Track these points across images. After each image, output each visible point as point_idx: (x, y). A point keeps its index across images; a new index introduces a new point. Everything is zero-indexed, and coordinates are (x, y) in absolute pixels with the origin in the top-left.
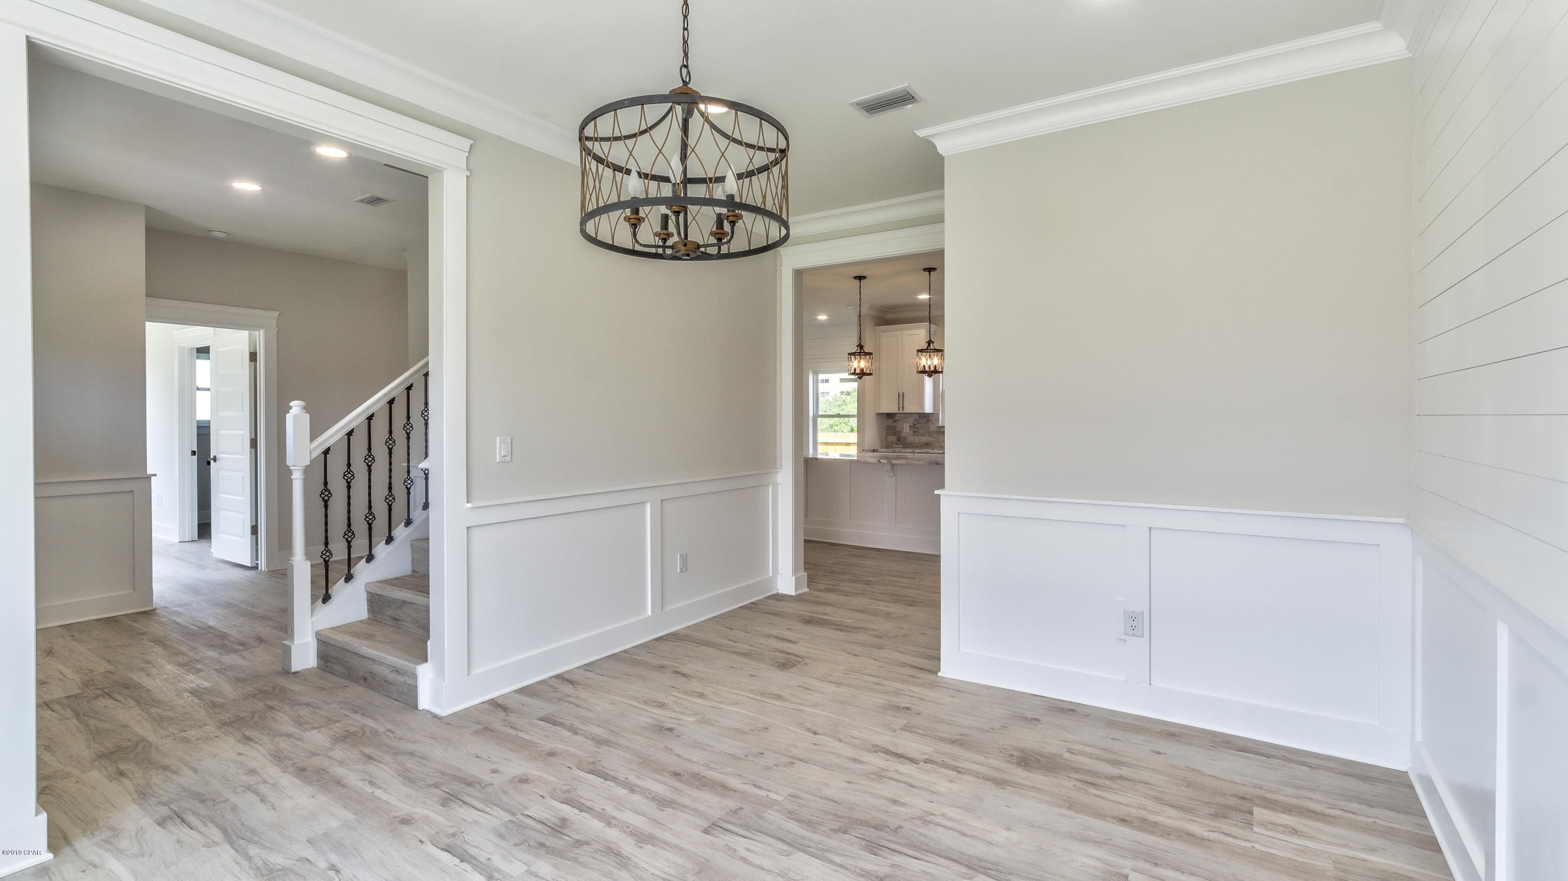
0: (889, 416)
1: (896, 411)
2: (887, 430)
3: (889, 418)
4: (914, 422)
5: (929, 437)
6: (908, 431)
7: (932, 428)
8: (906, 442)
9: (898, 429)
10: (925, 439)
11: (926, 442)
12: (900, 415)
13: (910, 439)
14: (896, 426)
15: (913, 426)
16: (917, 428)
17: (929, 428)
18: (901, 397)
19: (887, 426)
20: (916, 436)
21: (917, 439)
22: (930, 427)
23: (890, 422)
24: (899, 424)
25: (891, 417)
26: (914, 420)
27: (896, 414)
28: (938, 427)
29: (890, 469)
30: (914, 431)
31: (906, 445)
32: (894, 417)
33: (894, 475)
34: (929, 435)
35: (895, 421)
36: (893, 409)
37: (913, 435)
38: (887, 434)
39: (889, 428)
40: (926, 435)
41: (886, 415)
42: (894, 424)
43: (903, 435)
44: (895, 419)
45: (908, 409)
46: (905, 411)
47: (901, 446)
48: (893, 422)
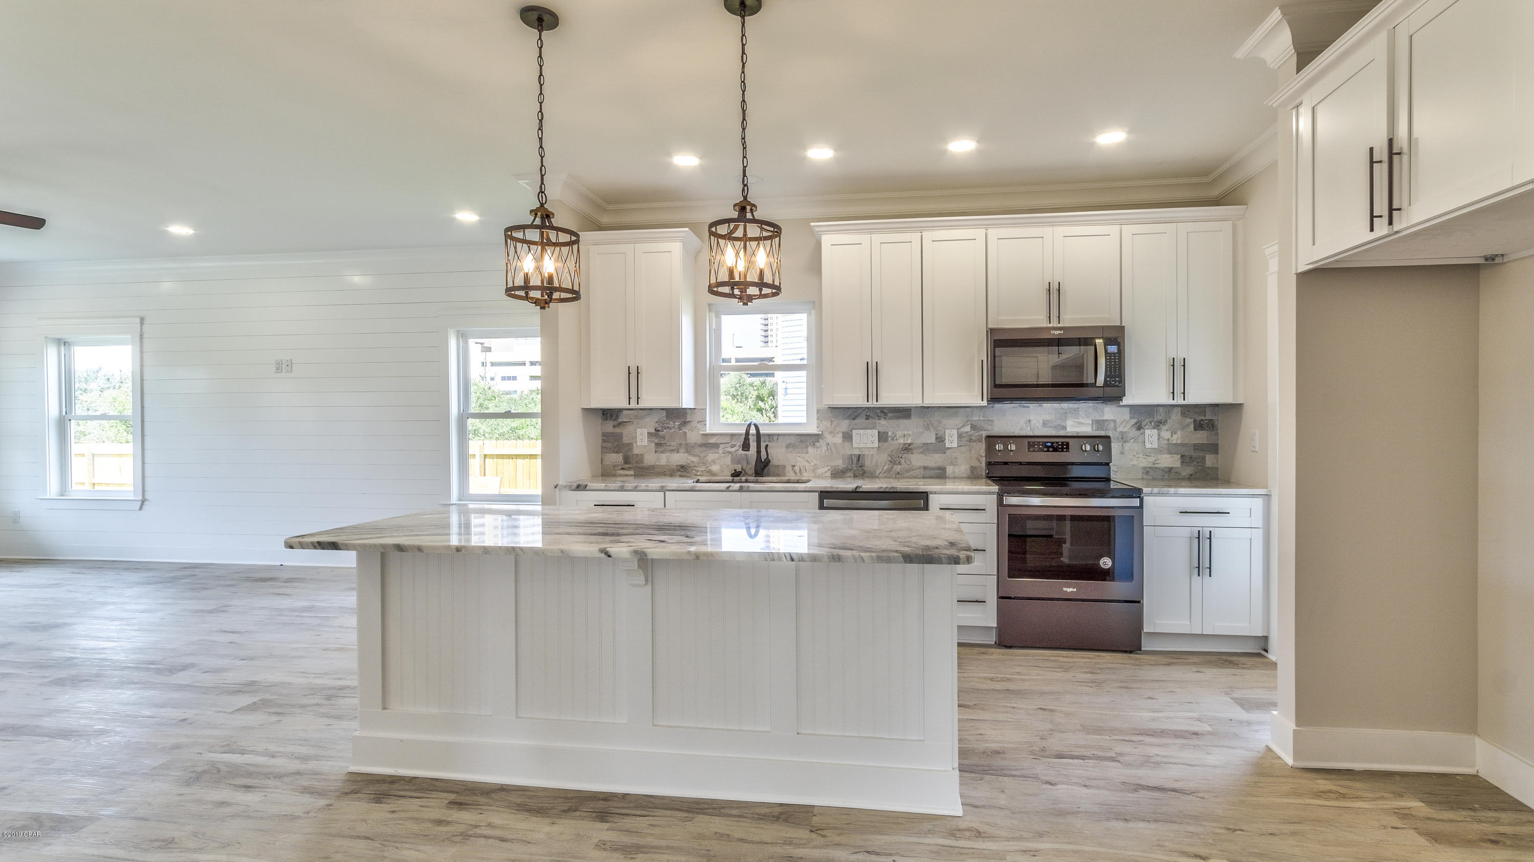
0: (608, 414)
1: (625, 405)
2: (604, 441)
3: (606, 419)
4: (656, 425)
5: (686, 455)
6: (646, 443)
7: (693, 437)
8: (640, 465)
9: (626, 440)
10: (679, 458)
11: (680, 463)
12: (629, 412)
13: (650, 458)
14: (621, 434)
15: (655, 434)
16: (664, 437)
17: (686, 439)
18: (634, 375)
19: (604, 435)
21: (664, 459)
22: (688, 435)
23: (609, 427)
24: (626, 431)
25: (611, 416)
26: (657, 422)
27: (620, 410)
28: (703, 435)
29: (636, 568)
30: (656, 444)
31: (643, 471)
32: (617, 417)
33: (647, 581)
34: (687, 451)
35: (621, 423)
36: (617, 400)
37: (656, 452)
38: (604, 450)
39: (606, 437)
40: (680, 451)
41: (601, 412)
42: (617, 430)
43: (636, 451)
44: (620, 420)
45: (649, 400)
46: (642, 405)
47: (632, 472)
48: (614, 426)
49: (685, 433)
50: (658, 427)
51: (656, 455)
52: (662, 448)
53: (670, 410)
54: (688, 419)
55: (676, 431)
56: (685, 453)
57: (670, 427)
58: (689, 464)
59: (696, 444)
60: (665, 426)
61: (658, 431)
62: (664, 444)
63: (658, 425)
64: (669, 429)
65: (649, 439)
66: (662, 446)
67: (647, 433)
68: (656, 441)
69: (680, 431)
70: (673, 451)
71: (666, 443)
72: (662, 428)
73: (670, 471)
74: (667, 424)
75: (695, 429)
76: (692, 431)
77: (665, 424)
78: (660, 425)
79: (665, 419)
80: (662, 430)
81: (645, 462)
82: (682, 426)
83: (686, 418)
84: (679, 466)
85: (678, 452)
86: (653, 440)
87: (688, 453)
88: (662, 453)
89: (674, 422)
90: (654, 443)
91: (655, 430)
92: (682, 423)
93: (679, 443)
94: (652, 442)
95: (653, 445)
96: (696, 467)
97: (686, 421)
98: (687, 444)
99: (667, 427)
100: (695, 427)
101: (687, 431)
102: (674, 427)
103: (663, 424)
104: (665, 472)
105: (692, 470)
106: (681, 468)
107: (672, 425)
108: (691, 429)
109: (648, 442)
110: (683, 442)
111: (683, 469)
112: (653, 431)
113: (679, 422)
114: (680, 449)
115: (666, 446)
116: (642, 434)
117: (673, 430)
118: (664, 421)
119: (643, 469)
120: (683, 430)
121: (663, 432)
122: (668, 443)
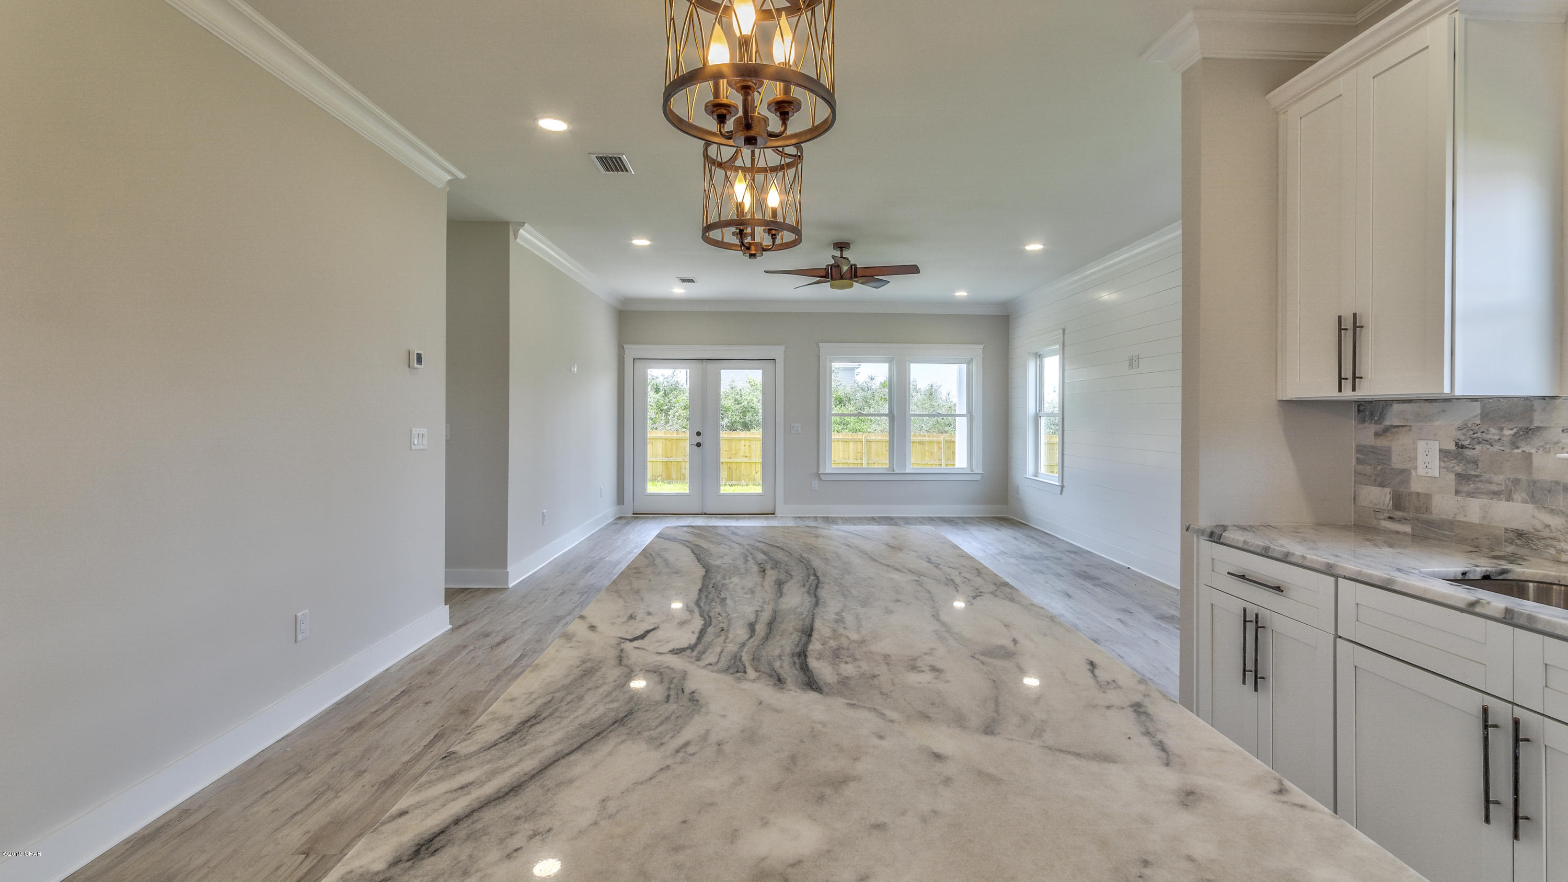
0: (1367, 410)
2: (1359, 461)
3: (1363, 420)
4: (1459, 434)
5: (1530, 507)
6: (1436, 472)
7: (1551, 466)
8: (1425, 517)
9: (1397, 462)
11: (1514, 525)
13: (1446, 505)
14: (1388, 452)
15: (1456, 454)
16: (1475, 462)
17: (1530, 470)
19: (1359, 449)
20: (1471, 495)
21: (1475, 511)
22: (1537, 461)
23: (1367, 435)
24: (1398, 445)
25: (1372, 414)
26: (1459, 429)
30: (1458, 475)
32: (1382, 417)
34: (1533, 498)
35: (1387, 430)
37: (1457, 492)
38: (1360, 479)
39: (1362, 455)
40: (1516, 496)
42: (1382, 442)
44: (1387, 423)
47: (1407, 529)
48: (1377, 435)
49: (1529, 457)
50: (1462, 438)
51: (1459, 498)
52: (1472, 485)
53: (1490, 400)
54: (1536, 424)
55: (1503, 450)
56: (1528, 503)
57: (1490, 439)
58: (1538, 531)
59: (1557, 483)
60: (1478, 438)
61: (1463, 447)
62: (1477, 476)
63: (1464, 434)
64: (1487, 444)
65: (1442, 464)
66: (1471, 481)
67: (1440, 451)
68: (1459, 469)
69: (1513, 449)
70: (1496, 494)
71: (1482, 474)
72: (1470, 442)
73: (1489, 539)
74: (1483, 432)
75: (1554, 448)
76: (1546, 452)
77: (1477, 433)
78: (1467, 435)
79: (1479, 422)
80: (1471, 446)
81: (1434, 512)
82: (1520, 437)
83: (1532, 421)
84: (1512, 531)
85: (1510, 498)
86: (1452, 465)
87: (1534, 504)
88: (1472, 495)
89: (1503, 428)
90: (1454, 473)
91: (1457, 444)
92: (1521, 433)
93: (1512, 477)
94: (1449, 470)
95: (1452, 476)
96: (1559, 541)
97: (1532, 427)
98: (1535, 482)
99: (1484, 440)
100: (1556, 443)
101: (1533, 451)
102: (1500, 439)
103: (1474, 434)
104: (1477, 539)
105: (1547, 546)
106: (1516, 536)
107: (1493, 434)
108: (1543, 446)
109: (1442, 470)
110: (1522, 477)
111: (1520, 539)
112: (1452, 447)
113: (1515, 430)
114: (1514, 493)
115: (1481, 481)
116: (1427, 453)
117: (1497, 448)
118: (1477, 427)
119: (1430, 526)
120: (1523, 449)
121: (1473, 449)
122: (1486, 476)
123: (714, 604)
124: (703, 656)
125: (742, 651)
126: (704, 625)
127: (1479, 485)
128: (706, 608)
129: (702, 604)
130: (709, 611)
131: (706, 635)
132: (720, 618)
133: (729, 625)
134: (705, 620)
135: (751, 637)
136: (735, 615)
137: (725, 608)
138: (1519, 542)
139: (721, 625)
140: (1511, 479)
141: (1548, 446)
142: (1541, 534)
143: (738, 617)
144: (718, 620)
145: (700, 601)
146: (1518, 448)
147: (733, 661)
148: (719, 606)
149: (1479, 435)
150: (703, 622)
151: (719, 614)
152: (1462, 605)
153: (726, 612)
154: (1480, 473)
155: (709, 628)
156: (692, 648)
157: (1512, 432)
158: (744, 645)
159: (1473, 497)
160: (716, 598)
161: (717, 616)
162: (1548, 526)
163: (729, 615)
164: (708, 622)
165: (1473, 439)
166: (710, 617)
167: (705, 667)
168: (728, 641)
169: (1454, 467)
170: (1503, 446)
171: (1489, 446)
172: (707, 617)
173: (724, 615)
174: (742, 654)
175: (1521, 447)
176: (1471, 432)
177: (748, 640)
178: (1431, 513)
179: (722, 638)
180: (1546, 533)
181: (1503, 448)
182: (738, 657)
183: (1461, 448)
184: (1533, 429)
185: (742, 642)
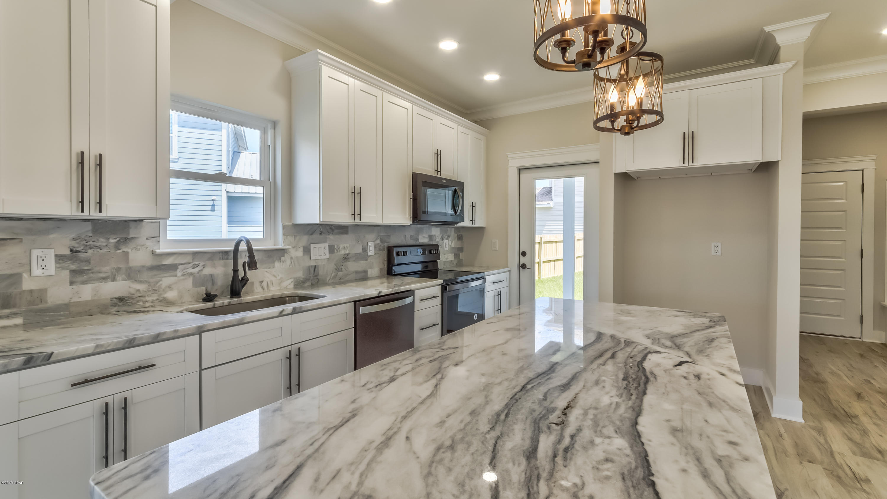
49: (127, 254)
50: (76, 245)
51: (74, 287)
52: (86, 276)
53: (100, 221)
54: (131, 235)
55: (109, 252)
56: (126, 280)
57: (100, 245)
58: (133, 294)
59: (143, 266)
60: (90, 245)
61: (77, 252)
62: (89, 270)
63: (78, 243)
64: (97, 249)
65: (58, 265)
66: (85, 273)
67: (56, 256)
68: (73, 267)
69: (117, 250)
70: (105, 279)
71: (93, 268)
72: (84, 248)
73: (99, 308)
74: (94, 241)
75: (142, 248)
76: (138, 251)
77: (89, 242)
78: (80, 244)
79: (91, 235)
80: (84, 251)
81: (49, 301)
82: (121, 243)
83: (128, 234)
84: (116, 299)
85: (114, 280)
86: (67, 265)
87: (130, 280)
88: (85, 283)
89: (109, 239)
90: (69, 271)
91: (71, 250)
92: (122, 241)
93: (115, 267)
94: (63, 268)
95: (67, 273)
96: (144, 297)
97: (129, 237)
98: (130, 268)
99: (95, 246)
100: (143, 246)
101: (129, 251)
102: (107, 245)
103: (87, 242)
104: (89, 310)
105: (138, 301)
106: (119, 301)
107: (102, 242)
108: (135, 247)
109: (57, 269)
110: (123, 266)
111: (121, 302)
112: (67, 252)
113: (118, 239)
114: (117, 276)
115: (93, 273)
116: (44, 259)
117: (105, 250)
118: (90, 238)
119: (45, 312)
120: (123, 250)
121: (86, 252)
122: (97, 269)
123: (634, 377)
124: (644, 348)
125: (624, 347)
126: (642, 363)
127: (92, 275)
128: (640, 374)
129: (643, 378)
130: (638, 371)
131: (642, 357)
132: (631, 365)
133: (627, 360)
134: (642, 366)
135: (616, 352)
136: (620, 365)
137: (626, 371)
138: (120, 304)
139: (631, 360)
140: (115, 268)
141: (139, 247)
142: (133, 295)
143: (619, 363)
144: (632, 364)
145: (645, 382)
146: (120, 249)
147: (629, 344)
148: (630, 373)
149: (91, 243)
150: (643, 364)
151: (631, 368)
152: (277, 314)
153: (626, 368)
154: (92, 267)
155: (639, 360)
156: (650, 352)
157: (115, 241)
158: (621, 349)
159: (86, 284)
160: (631, 382)
161: (633, 367)
162: (139, 290)
163: (624, 366)
164: (640, 364)
165: (86, 246)
166: (638, 367)
167: (643, 345)
168: (629, 352)
169: (69, 266)
170: (109, 249)
171: (99, 250)
172: (641, 367)
173: (628, 367)
174: (624, 346)
175: (122, 249)
176: (84, 242)
177: (618, 351)
178: (46, 303)
179: (632, 354)
180: (137, 295)
181: (109, 250)
182: (626, 345)
183: (76, 253)
184: (129, 238)
185: (622, 351)
